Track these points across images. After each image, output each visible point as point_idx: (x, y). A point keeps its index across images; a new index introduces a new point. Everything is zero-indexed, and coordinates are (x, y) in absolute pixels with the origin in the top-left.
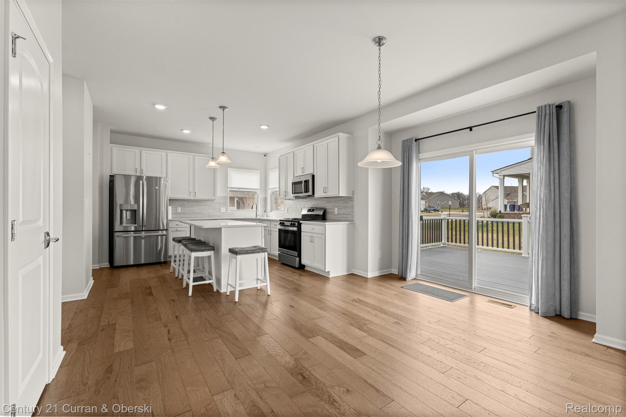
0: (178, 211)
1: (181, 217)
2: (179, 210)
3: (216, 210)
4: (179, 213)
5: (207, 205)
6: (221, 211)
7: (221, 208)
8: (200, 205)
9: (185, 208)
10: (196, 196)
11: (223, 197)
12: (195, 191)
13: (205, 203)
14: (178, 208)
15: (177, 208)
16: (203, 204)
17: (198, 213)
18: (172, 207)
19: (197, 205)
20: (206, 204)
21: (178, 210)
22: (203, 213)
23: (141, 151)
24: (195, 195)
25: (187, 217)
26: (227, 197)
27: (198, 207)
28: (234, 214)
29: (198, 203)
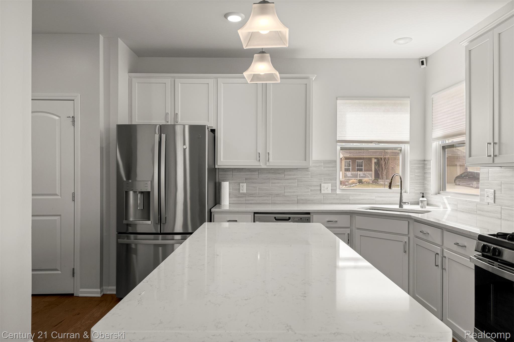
0: (241, 191)
1: (247, 202)
2: (244, 188)
3: (313, 188)
4: (243, 194)
5: (295, 179)
6: (322, 192)
7: (322, 185)
8: (281, 180)
9: (254, 185)
10: (271, 160)
11: (326, 162)
12: (268, 152)
13: (290, 175)
14: (241, 184)
15: (239, 184)
16: (287, 177)
17: (278, 195)
18: (229, 183)
19: (275, 179)
20: (292, 177)
21: (241, 188)
22: (286, 194)
23: (175, 80)
24: (267, 159)
25: (258, 202)
26: (335, 162)
27: (278, 183)
28: (351, 198)
29: (278, 176)
